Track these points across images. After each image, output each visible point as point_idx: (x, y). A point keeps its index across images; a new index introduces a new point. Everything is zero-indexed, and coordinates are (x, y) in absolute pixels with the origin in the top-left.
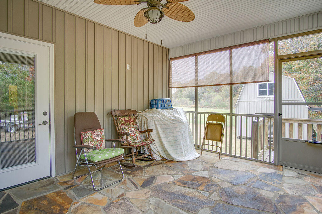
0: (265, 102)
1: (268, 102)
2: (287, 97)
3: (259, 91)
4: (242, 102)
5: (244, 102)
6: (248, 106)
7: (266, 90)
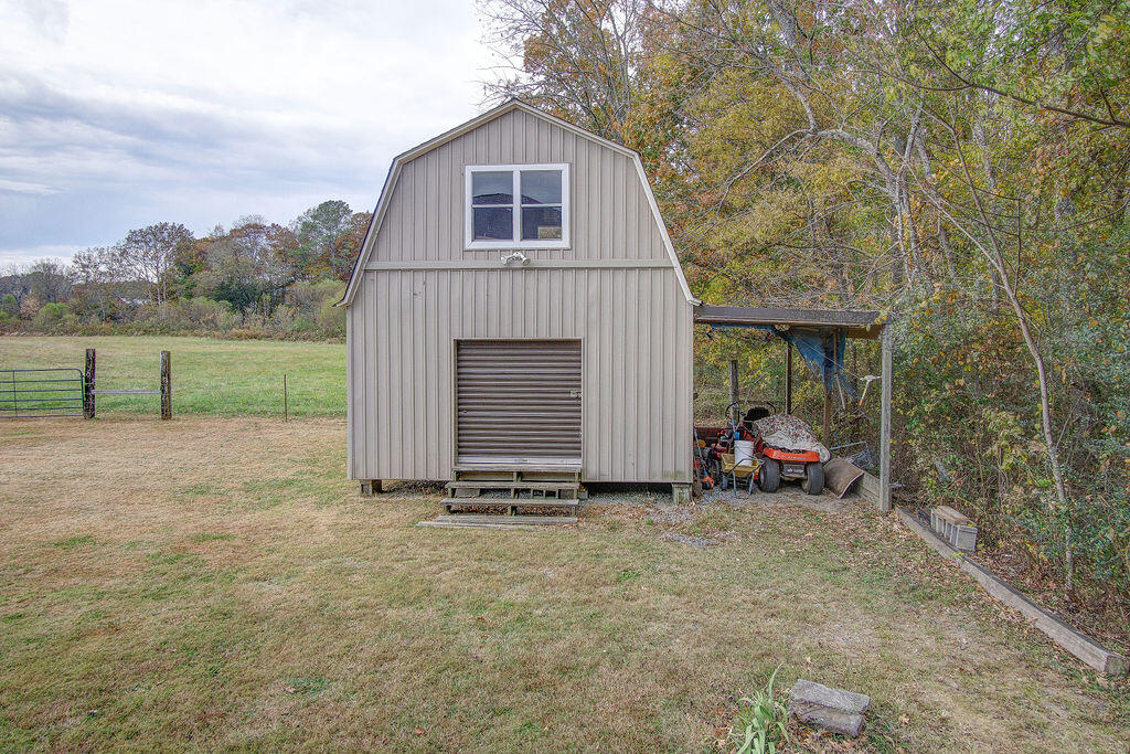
0: (507, 277)
1: (519, 277)
2: (608, 251)
3: (476, 212)
4: (383, 278)
5: (396, 278)
6: (419, 301)
7: (510, 212)
